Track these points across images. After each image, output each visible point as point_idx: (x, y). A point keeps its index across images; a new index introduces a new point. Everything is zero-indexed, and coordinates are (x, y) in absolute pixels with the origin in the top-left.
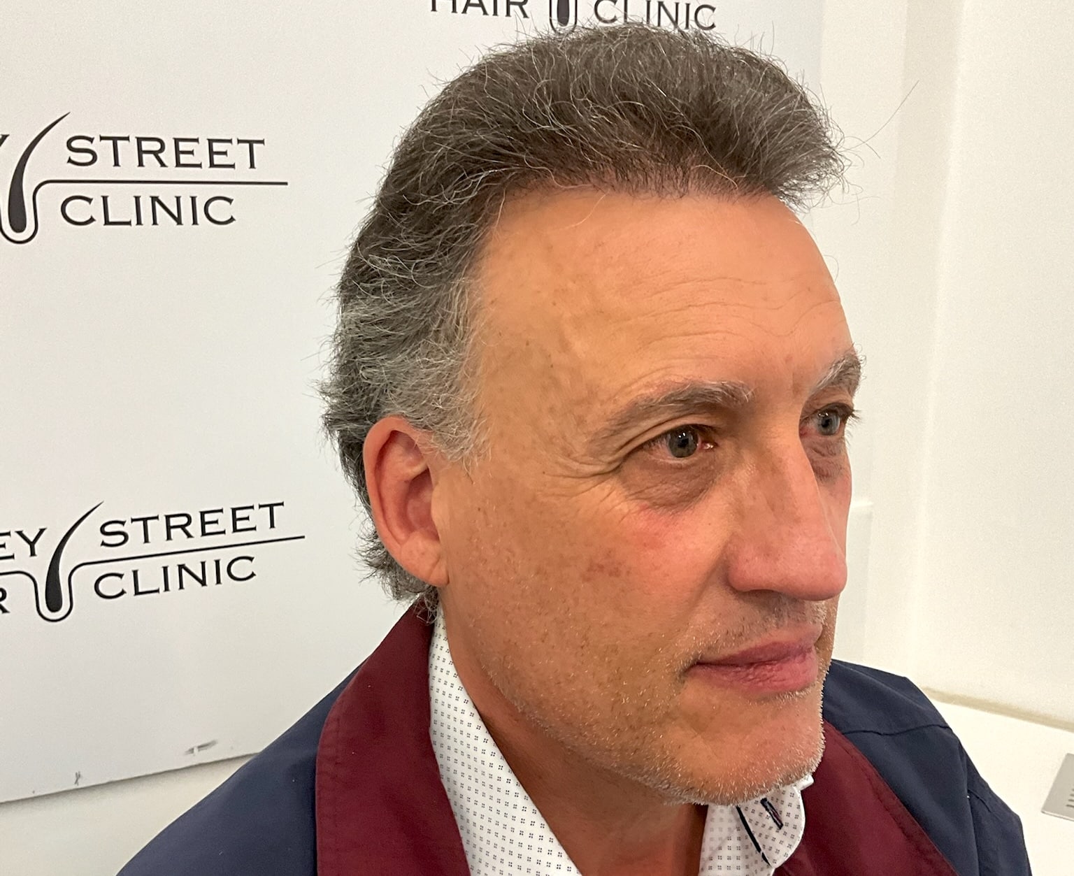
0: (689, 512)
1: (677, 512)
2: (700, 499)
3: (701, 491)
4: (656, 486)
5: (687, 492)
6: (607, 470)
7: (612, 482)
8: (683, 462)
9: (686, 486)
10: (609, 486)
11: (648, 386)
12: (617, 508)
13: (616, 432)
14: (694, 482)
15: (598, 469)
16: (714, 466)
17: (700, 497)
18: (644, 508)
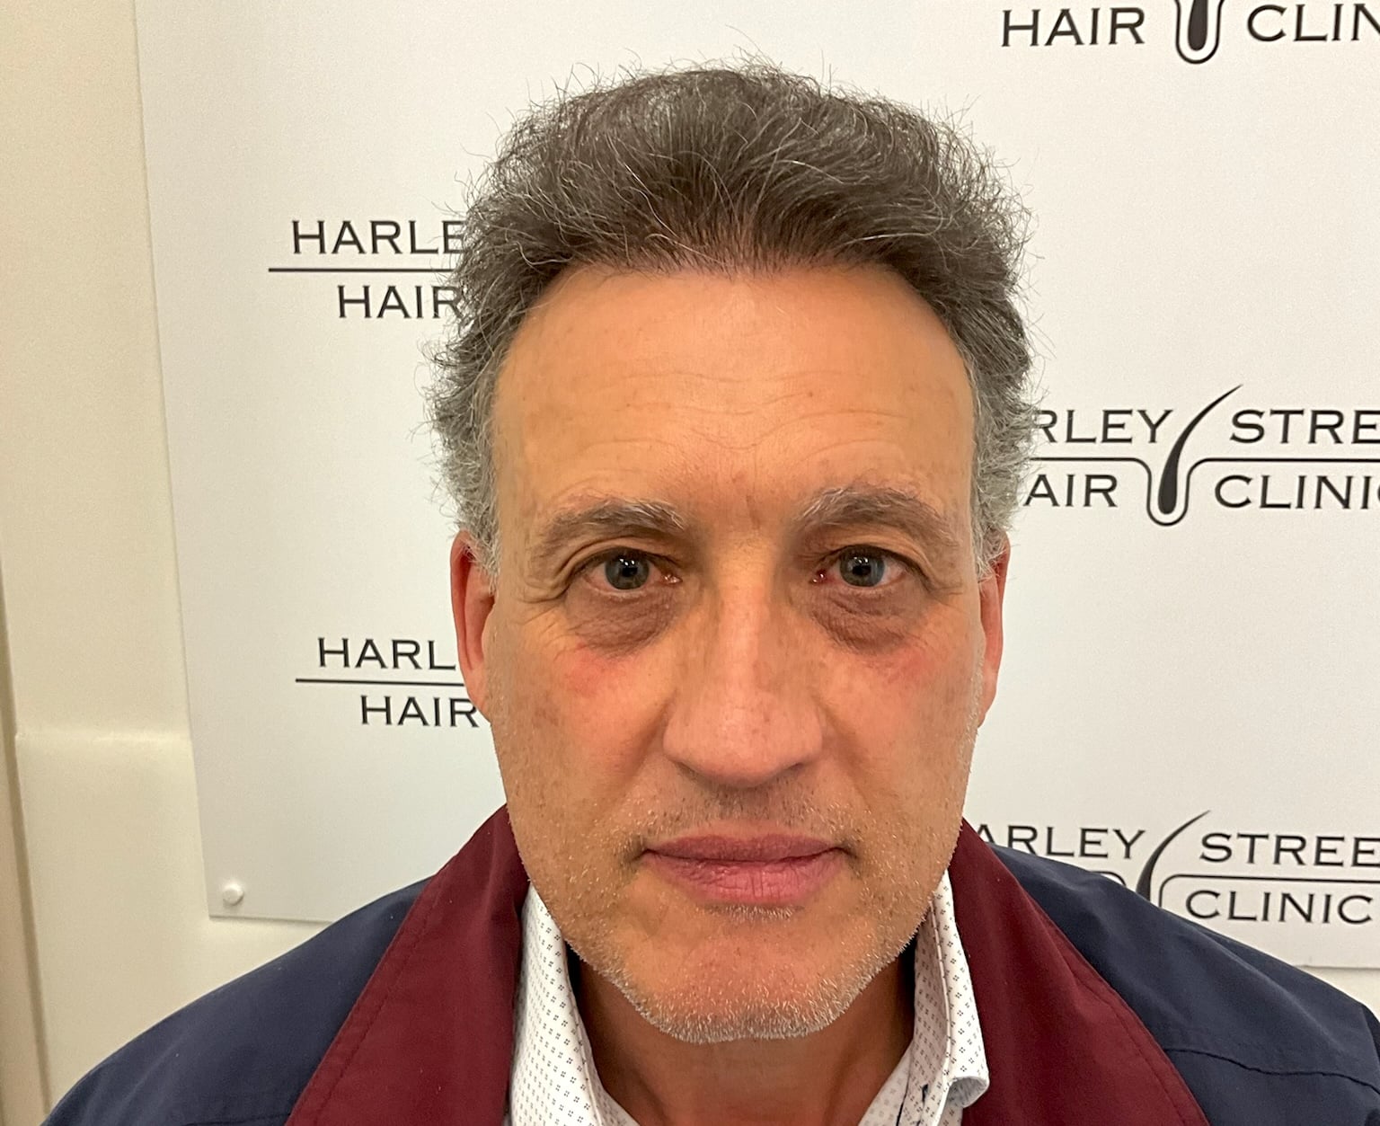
0: (631, 658)
1: (616, 655)
2: (649, 642)
3: (650, 633)
4: (593, 620)
5: (628, 633)
6: (550, 597)
7: (556, 611)
8: (624, 594)
9: (627, 625)
10: (553, 616)
11: (572, 499)
12: (554, 643)
13: (551, 552)
14: (638, 622)
15: (542, 593)
16: (670, 605)
17: (648, 640)
18: (581, 647)
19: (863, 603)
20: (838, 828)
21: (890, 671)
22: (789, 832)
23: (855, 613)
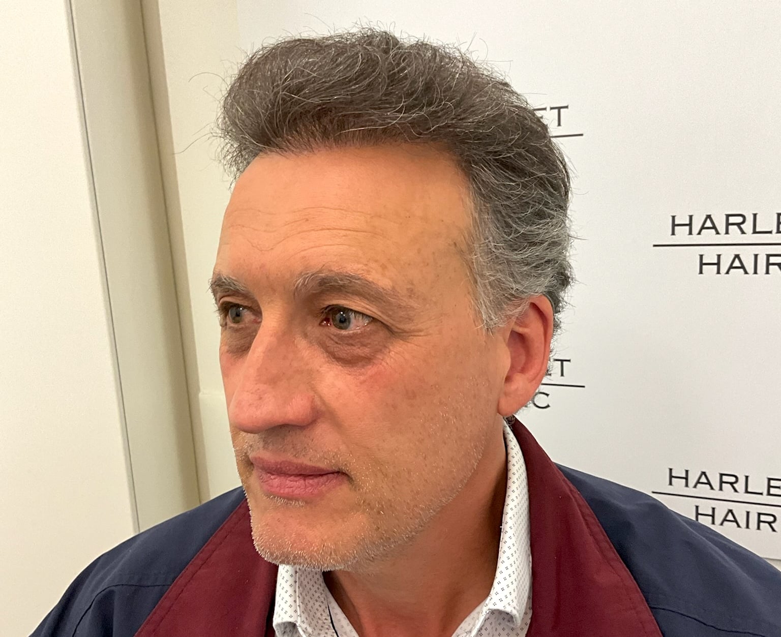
19: (342, 338)
20: (330, 462)
21: (362, 378)
22: (295, 461)
23: (340, 344)
